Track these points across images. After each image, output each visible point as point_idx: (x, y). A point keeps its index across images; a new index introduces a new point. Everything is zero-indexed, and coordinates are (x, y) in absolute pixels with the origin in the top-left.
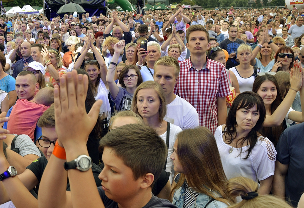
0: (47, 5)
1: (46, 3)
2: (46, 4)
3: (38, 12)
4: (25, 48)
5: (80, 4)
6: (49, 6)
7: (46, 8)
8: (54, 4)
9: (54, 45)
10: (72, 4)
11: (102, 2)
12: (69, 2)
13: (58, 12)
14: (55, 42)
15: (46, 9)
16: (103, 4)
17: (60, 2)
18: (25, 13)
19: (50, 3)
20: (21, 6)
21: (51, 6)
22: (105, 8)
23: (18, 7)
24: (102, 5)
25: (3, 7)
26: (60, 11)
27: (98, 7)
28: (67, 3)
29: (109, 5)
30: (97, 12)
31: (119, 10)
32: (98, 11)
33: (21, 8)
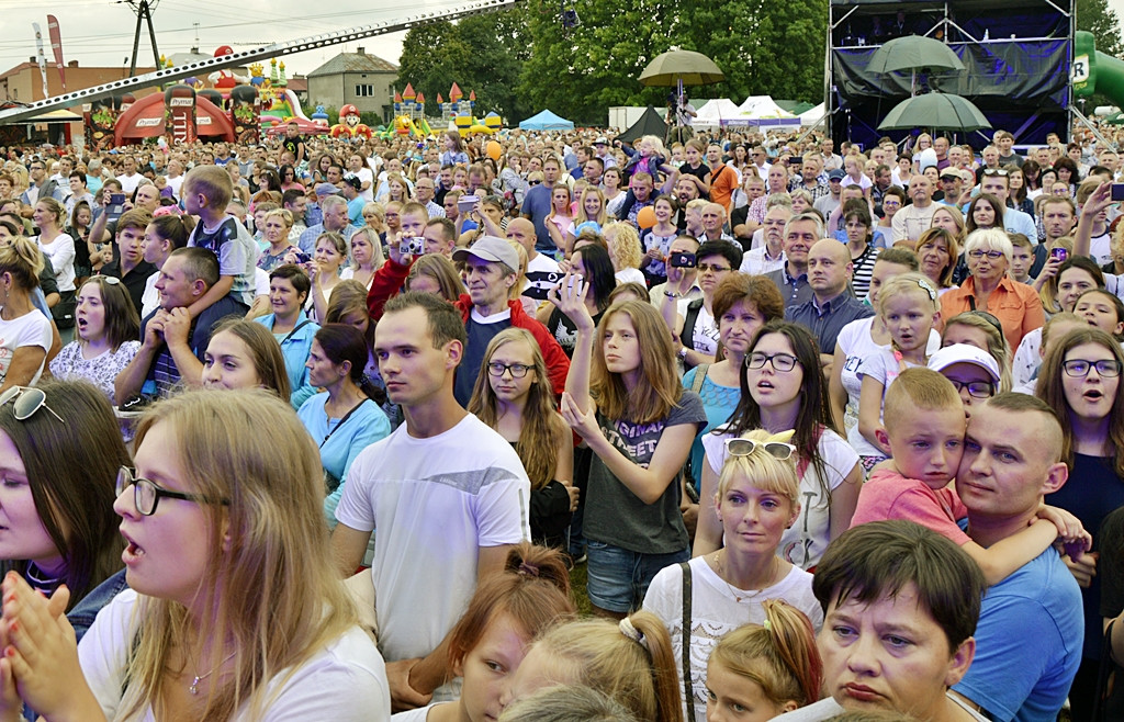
0: (840, 98)
1: (835, 89)
2: (835, 94)
3: (798, 121)
4: (825, 262)
5: (968, 98)
6: (845, 101)
7: (834, 109)
8: (865, 93)
9: (936, 260)
10: (939, 94)
11: (1056, 89)
12: (925, 91)
13: (883, 126)
14: (939, 248)
15: (835, 112)
16: (1058, 97)
17: (890, 87)
18: (752, 123)
19: (853, 91)
20: (736, 98)
21: (853, 100)
22: (1067, 111)
23: (728, 100)
24: (1054, 101)
25: (686, 102)
26: (892, 120)
27: (1037, 108)
28: (918, 94)
29: (1083, 101)
30: (1028, 128)
31: (1111, 119)
32: (1032, 125)
33: (738, 104)
